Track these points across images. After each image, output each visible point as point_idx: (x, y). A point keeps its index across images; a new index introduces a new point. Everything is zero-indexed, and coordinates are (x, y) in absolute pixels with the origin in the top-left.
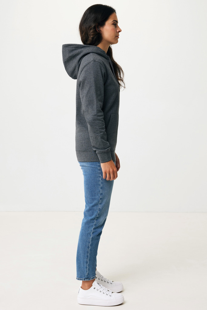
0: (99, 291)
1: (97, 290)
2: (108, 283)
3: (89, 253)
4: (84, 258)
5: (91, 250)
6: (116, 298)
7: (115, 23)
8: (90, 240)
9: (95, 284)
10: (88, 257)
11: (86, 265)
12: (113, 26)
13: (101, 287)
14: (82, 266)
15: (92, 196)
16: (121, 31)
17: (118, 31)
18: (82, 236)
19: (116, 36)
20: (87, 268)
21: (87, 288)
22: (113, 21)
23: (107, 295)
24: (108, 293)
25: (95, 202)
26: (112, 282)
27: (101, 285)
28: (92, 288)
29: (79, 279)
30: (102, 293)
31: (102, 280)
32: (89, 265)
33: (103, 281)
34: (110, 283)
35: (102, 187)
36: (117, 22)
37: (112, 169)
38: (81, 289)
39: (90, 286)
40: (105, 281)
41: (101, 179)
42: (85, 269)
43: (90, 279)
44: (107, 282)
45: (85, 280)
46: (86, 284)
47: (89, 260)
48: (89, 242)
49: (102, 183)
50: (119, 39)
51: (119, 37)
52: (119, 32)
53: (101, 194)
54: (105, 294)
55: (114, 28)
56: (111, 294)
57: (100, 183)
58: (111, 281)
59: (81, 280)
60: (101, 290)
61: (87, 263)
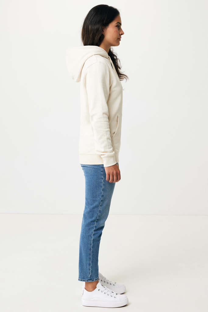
0: (104, 292)
1: (102, 292)
2: (111, 284)
3: (91, 255)
4: (87, 261)
5: (93, 252)
6: (120, 300)
7: (119, 26)
8: (92, 242)
9: (99, 285)
10: (90, 259)
11: (89, 267)
12: (116, 28)
13: (105, 288)
14: (85, 267)
15: (94, 197)
16: (124, 34)
17: (120, 33)
18: (83, 239)
19: (118, 39)
20: (89, 269)
21: (91, 290)
22: (117, 23)
23: (112, 296)
24: (112, 294)
25: (97, 203)
26: (114, 284)
27: (105, 287)
28: (96, 290)
29: (81, 280)
30: (106, 294)
31: (104, 282)
32: (92, 267)
33: (106, 283)
34: (112, 285)
35: (103, 189)
36: (120, 24)
37: (115, 171)
38: (85, 290)
39: (95, 288)
40: (108, 283)
41: (104, 181)
42: (88, 271)
43: (93, 280)
44: (109, 284)
45: (88, 281)
46: (90, 286)
47: (92, 262)
48: (91, 244)
49: (104, 185)
50: (120, 42)
51: (120, 40)
52: (122, 34)
53: (103, 196)
54: (110, 296)
55: (117, 30)
56: (115, 295)
57: (102, 185)
58: (113, 282)
59: (84, 281)
60: (106, 291)
61: (90, 265)
